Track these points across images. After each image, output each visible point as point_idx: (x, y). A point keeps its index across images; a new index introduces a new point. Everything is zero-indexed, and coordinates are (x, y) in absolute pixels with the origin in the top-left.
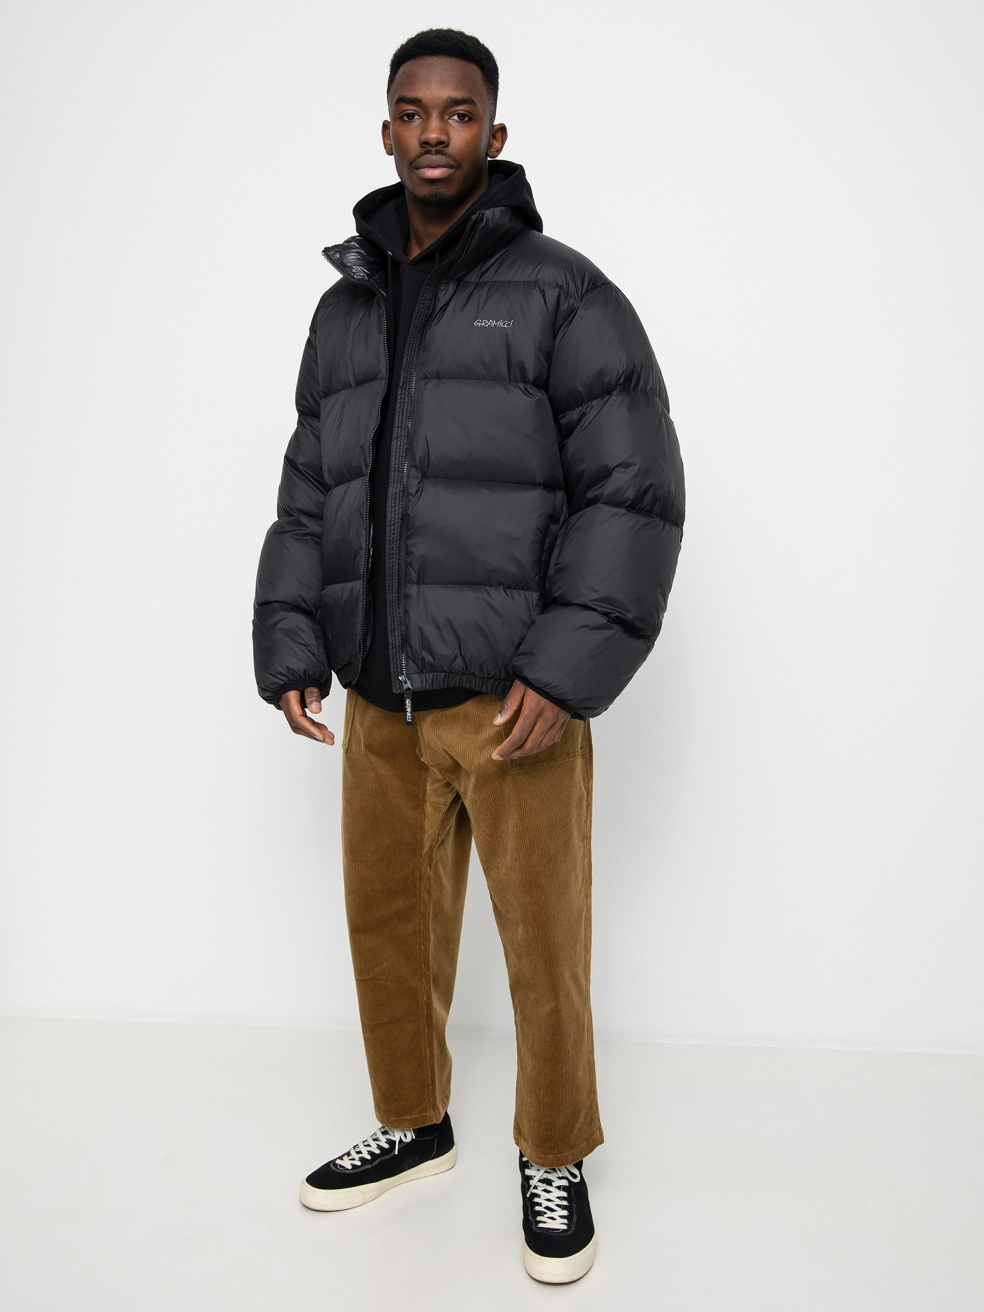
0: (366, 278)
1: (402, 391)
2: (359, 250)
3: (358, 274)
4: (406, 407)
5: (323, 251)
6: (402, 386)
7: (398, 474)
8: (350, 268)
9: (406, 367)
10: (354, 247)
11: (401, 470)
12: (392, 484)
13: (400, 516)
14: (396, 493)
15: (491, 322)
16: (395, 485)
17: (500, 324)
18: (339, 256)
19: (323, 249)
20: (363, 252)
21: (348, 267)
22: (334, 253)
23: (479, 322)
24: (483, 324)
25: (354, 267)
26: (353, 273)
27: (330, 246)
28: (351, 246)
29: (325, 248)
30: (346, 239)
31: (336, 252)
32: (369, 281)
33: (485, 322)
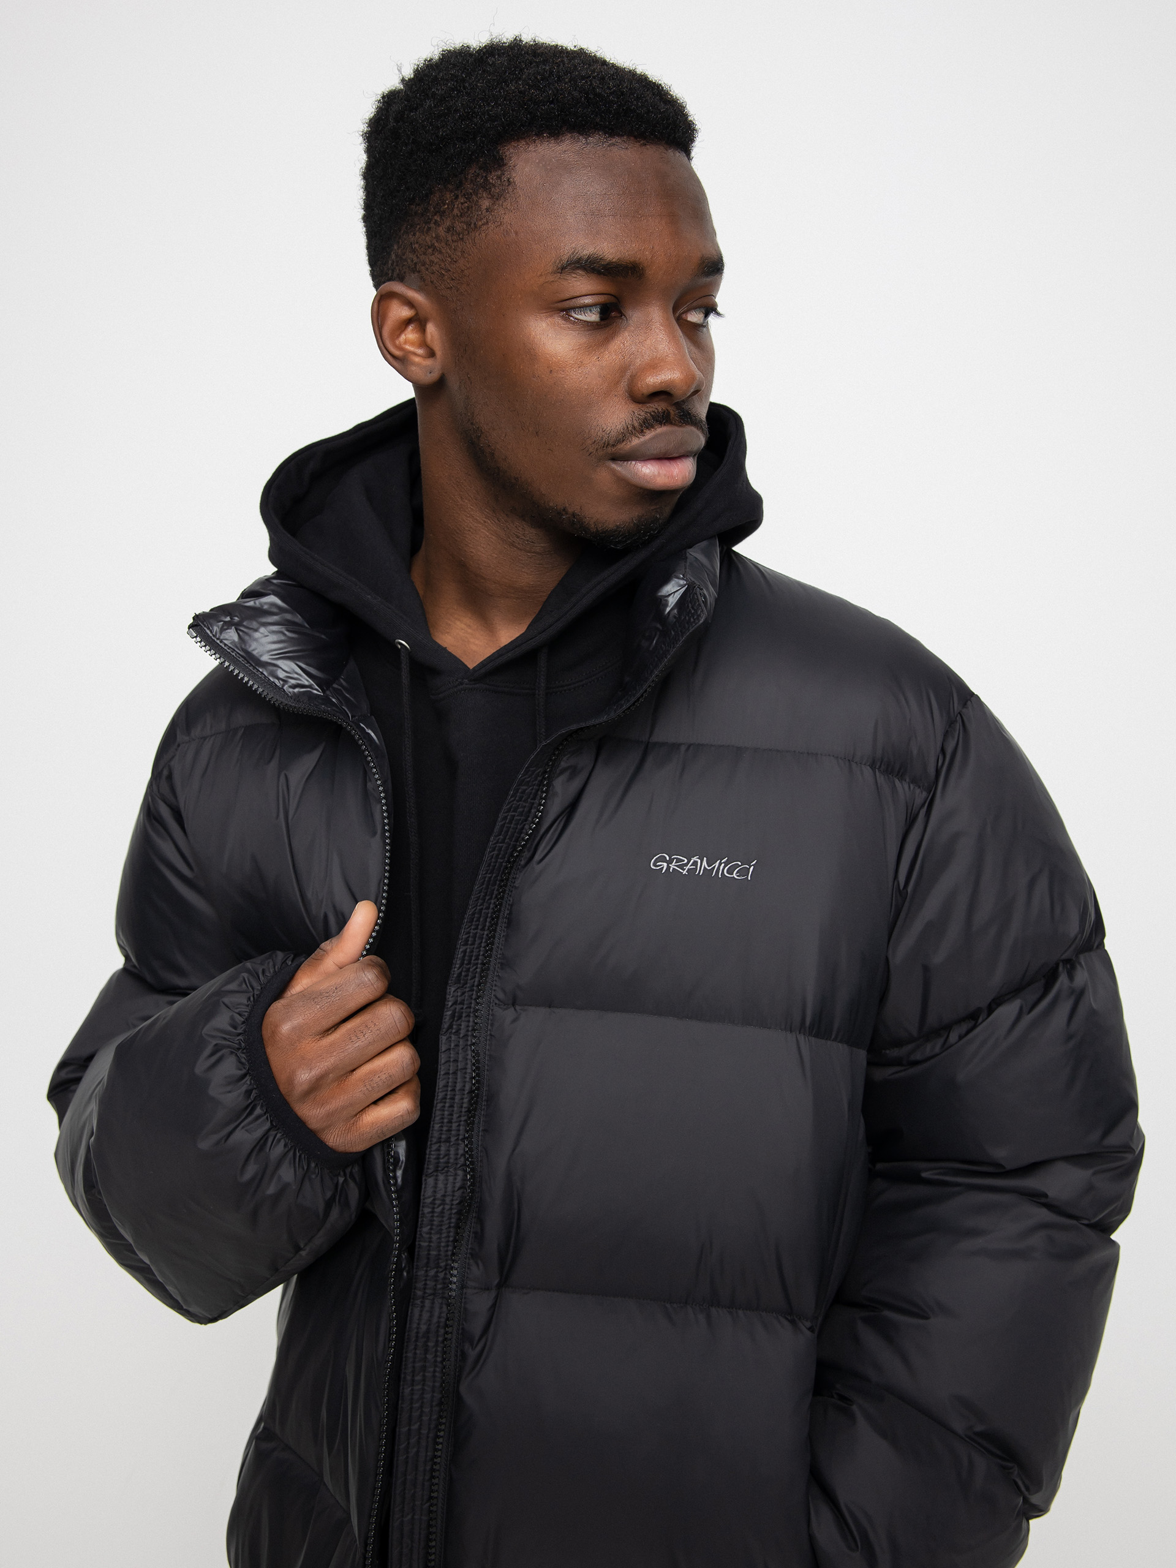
0: (317, 691)
1: (449, 1039)
2: (288, 616)
3: (293, 682)
4: (459, 1086)
5: (190, 627)
6: (451, 1027)
7: (436, 1276)
8: (271, 668)
9: (460, 974)
10: (275, 610)
11: (443, 1264)
12: (418, 1302)
13: (437, 1396)
14: (428, 1331)
15: (695, 863)
16: (427, 1303)
17: (721, 867)
18: (236, 638)
19: (191, 621)
20: (298, 619)
21: (265, 665)
22: (222, 630)
23: (663, 859)
24: (672, 866)
25: (280, 663)
26: (279, 679)
27: (207, 610)
28: (266, 607)
29: (196, 617)
30: (246, 583)
31: (228, 625)
32: (326, 700)
33: (678, 860)
